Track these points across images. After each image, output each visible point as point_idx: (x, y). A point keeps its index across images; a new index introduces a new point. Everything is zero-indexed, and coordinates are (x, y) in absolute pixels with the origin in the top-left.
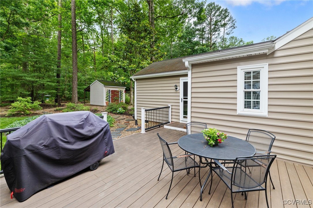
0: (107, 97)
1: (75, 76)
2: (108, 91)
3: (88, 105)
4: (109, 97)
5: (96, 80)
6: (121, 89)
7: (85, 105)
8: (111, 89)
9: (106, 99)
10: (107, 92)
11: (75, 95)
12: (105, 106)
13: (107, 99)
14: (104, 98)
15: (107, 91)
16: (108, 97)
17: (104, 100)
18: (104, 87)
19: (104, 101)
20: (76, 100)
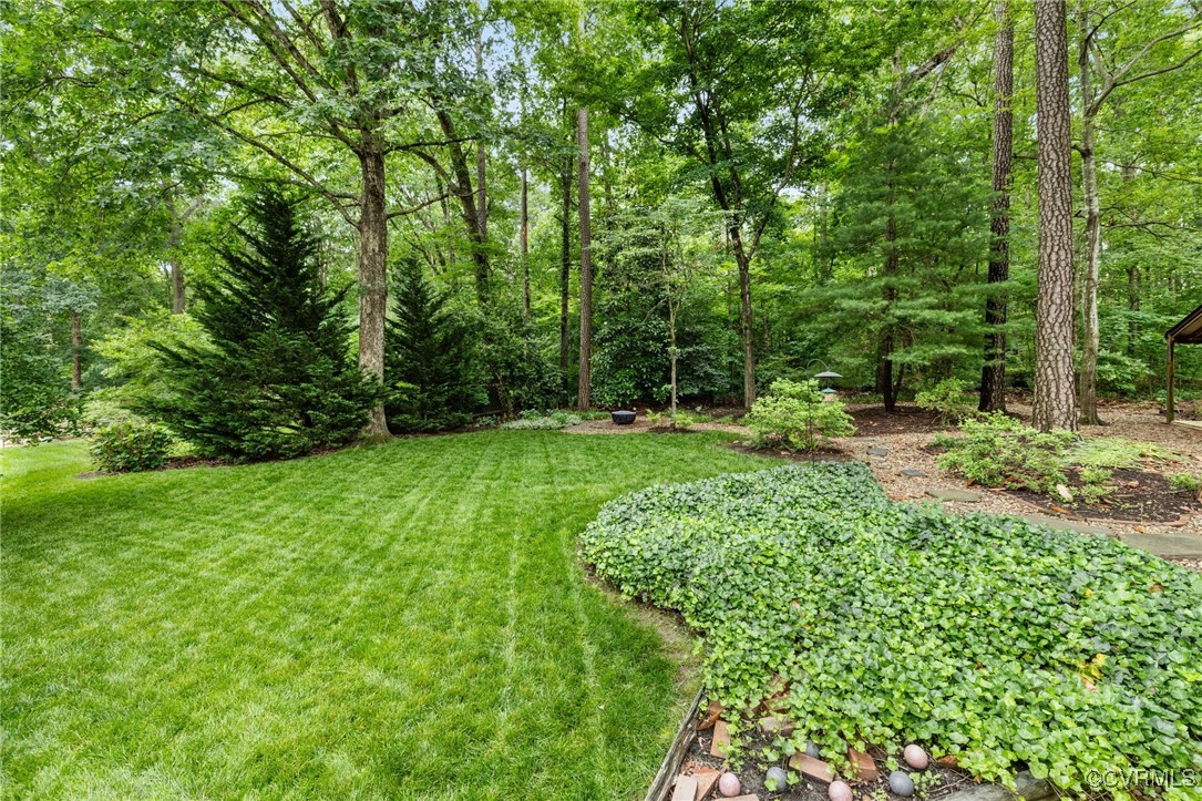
3: (1188, 434)
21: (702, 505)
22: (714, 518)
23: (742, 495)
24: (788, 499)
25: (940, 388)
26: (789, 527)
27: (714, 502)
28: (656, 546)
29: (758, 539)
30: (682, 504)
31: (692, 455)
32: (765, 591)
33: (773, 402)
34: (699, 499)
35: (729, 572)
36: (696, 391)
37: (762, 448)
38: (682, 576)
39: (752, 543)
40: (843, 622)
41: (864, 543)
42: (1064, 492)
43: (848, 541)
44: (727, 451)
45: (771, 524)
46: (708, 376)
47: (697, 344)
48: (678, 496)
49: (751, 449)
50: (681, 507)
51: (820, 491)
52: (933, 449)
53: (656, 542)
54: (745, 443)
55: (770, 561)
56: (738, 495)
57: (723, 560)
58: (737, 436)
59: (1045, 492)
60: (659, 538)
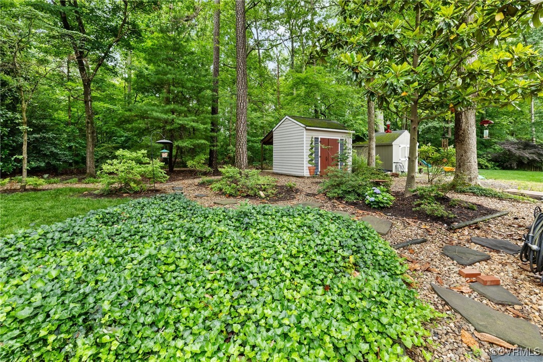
0: (311, 154)
1: (242, 104)
2: (313, 139)
3: (268, 174)
4: (317, 155)
5: (287, 117)
6: (344, 137)
7: (262, 174)
8: (321, 136)
9: (310, 161)
10: (311, 144)
11: (242, 149)
12: (308, 178)
13: (312, 160)
14: (305, 157)
15: (312, 141)
16: (313, 156)
17: (305, 163)
18: (305, 131)
19: (305, 165)
20: (244, 160)
21: (80, 238)
22: (96, 246)
23: (113, 223)
24: (154, 218)
25: (197, 159)
26: (171, 236)
27: (92, 233)
28: (38, 297)
29: (154, 252)
30: (56, 242)
31: (49, 204)
32: (181, 296)
33: (118, 163)
34: (75, 233)
35: (140, 292)
36: (43, 164)
37: (108, 194)
38: (85, 321)
39: (150, 256)
40: (248, 295)
41: (221, 234)
42: (262, 194)
43: (211, 235)
44: (81, 199)
45: (155, 238)
46: (54, 155)
47: (43, 133)
48: (50, 236)
49: (101, 195)
50: (55, 245)
51: (170, 210)
52: (202, 184)
53: (36, 291)
54: (96, 192)
55: (173, 267)
56: (110, 223)
57: (130, 282)
58: (86, 189)
59: (255, 195)
60: (39, 285)
